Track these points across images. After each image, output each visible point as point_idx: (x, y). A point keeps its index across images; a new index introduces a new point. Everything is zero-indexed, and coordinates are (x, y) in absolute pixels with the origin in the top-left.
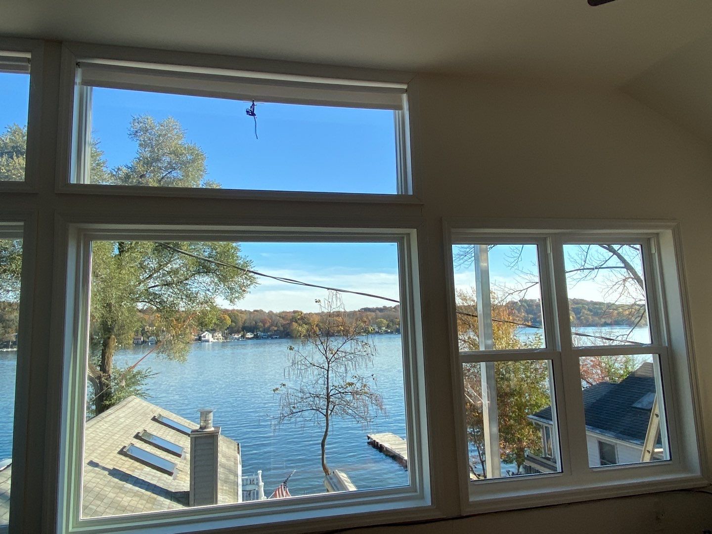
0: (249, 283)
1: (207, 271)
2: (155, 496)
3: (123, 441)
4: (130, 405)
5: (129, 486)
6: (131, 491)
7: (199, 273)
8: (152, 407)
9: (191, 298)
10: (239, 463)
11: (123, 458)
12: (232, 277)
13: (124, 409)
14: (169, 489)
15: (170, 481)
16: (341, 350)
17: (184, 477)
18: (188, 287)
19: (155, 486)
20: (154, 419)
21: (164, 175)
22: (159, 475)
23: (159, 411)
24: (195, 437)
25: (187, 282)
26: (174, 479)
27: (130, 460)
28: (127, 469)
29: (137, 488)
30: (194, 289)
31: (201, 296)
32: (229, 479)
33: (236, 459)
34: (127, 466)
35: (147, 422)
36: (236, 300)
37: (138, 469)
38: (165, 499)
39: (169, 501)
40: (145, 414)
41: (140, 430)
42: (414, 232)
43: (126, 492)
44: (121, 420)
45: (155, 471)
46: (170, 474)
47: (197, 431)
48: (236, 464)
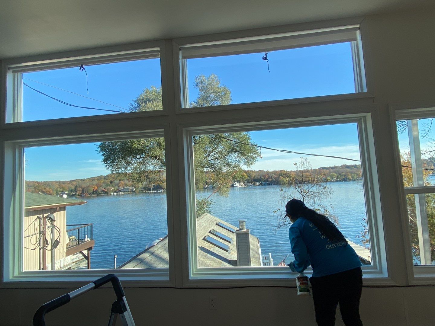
0: (257, 156)
1: (235, 151)
2: (221, 261)
3: (204, 234)
4: (205, 217)
5: (209, 255)
6: (210, 258)
7: (231, 152)
8: (215, 218)
9: (228, 165)
10: (259, 248)
11: (205, 242)
12: (248, 153)
13: (203, 219)
14: (227, 258)
15: (227, 255)
16: (310, 190)
17: (233, 253)
18: (227, 159)
19: (221, 256)
20: (217, 224)
21: (212, 104)
22: (222, 251)
23: (218, 220)
24: (238, 234)
25: (226, 157)
26: (229, 254)
27: (208, 243)
28: (208, 247)
29: (213, 257)
30: (230, 161)
31: (233, 164)
32: (255, 256)
33: (257, 246)
34: (207, 246)
35: (214, 225)
36: (251, 165)
37: (212, 248)
38: (226, 263)
39: (228, 264)
40: (212, 222)
41: (211, 229)
42: (369, 115)
43: (208, 258)
44: (203, 224)
45: (220, 249)
46: (227, 251)
47: (238, 231)
48: (258, 248)
